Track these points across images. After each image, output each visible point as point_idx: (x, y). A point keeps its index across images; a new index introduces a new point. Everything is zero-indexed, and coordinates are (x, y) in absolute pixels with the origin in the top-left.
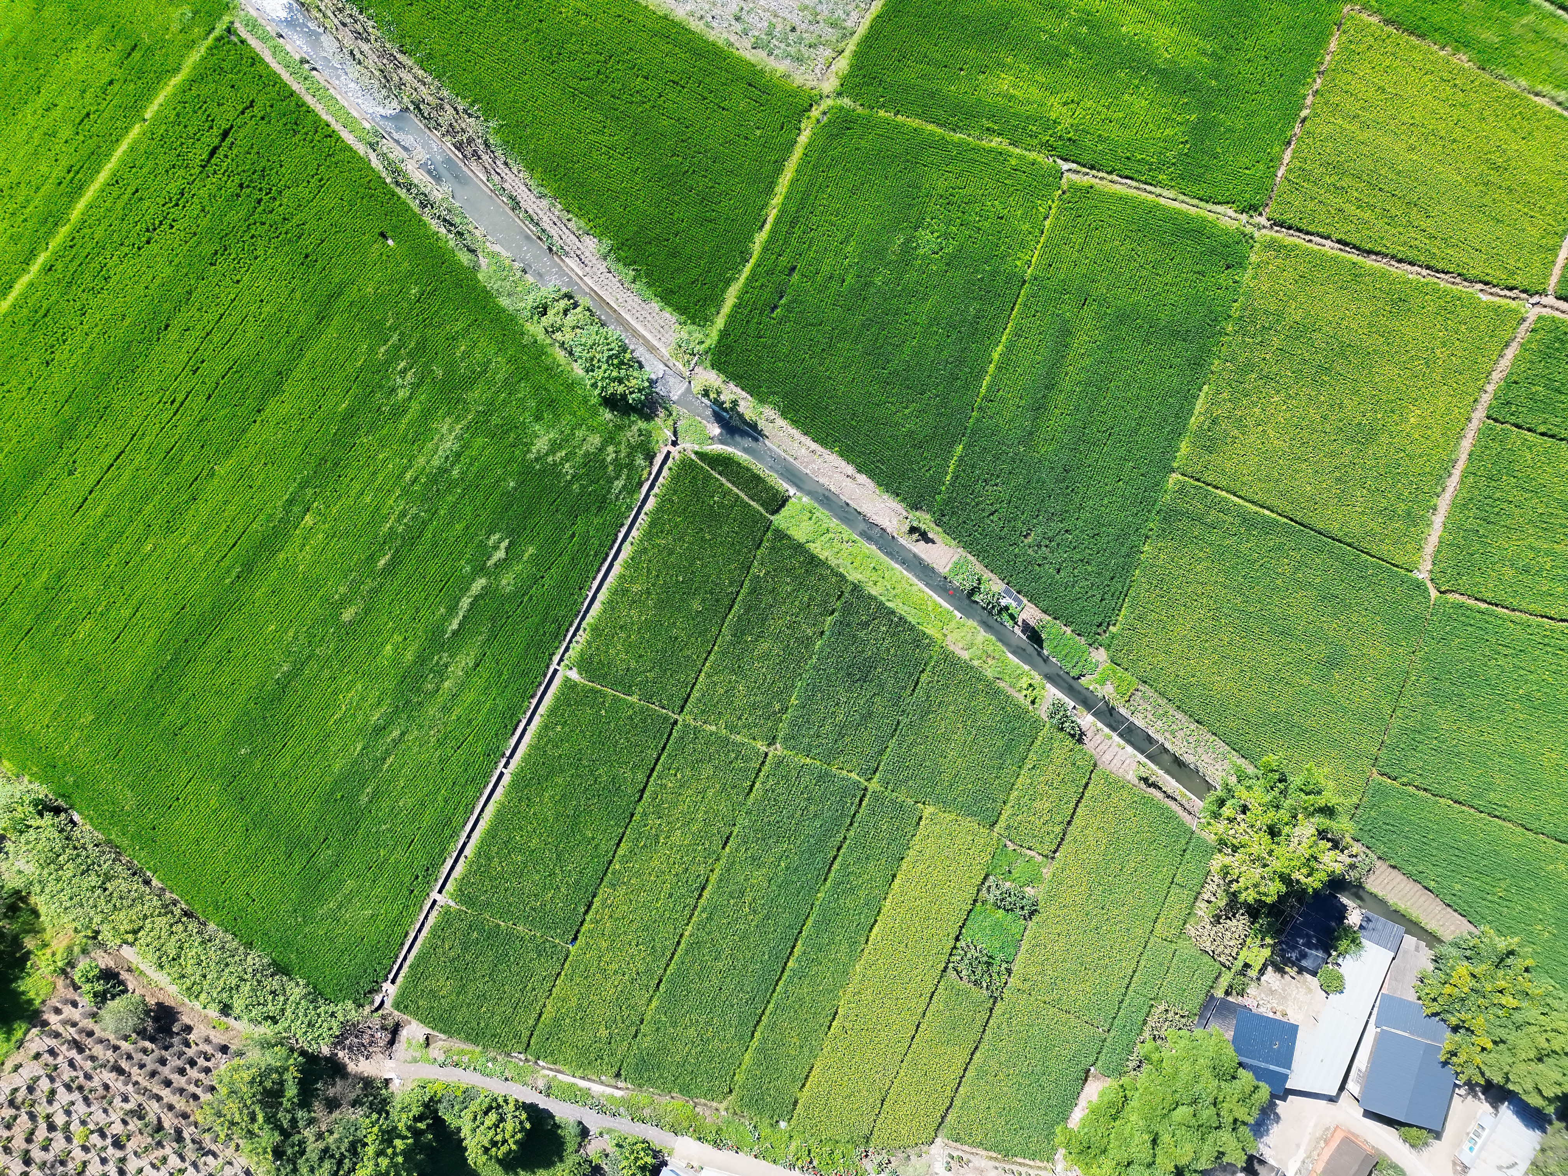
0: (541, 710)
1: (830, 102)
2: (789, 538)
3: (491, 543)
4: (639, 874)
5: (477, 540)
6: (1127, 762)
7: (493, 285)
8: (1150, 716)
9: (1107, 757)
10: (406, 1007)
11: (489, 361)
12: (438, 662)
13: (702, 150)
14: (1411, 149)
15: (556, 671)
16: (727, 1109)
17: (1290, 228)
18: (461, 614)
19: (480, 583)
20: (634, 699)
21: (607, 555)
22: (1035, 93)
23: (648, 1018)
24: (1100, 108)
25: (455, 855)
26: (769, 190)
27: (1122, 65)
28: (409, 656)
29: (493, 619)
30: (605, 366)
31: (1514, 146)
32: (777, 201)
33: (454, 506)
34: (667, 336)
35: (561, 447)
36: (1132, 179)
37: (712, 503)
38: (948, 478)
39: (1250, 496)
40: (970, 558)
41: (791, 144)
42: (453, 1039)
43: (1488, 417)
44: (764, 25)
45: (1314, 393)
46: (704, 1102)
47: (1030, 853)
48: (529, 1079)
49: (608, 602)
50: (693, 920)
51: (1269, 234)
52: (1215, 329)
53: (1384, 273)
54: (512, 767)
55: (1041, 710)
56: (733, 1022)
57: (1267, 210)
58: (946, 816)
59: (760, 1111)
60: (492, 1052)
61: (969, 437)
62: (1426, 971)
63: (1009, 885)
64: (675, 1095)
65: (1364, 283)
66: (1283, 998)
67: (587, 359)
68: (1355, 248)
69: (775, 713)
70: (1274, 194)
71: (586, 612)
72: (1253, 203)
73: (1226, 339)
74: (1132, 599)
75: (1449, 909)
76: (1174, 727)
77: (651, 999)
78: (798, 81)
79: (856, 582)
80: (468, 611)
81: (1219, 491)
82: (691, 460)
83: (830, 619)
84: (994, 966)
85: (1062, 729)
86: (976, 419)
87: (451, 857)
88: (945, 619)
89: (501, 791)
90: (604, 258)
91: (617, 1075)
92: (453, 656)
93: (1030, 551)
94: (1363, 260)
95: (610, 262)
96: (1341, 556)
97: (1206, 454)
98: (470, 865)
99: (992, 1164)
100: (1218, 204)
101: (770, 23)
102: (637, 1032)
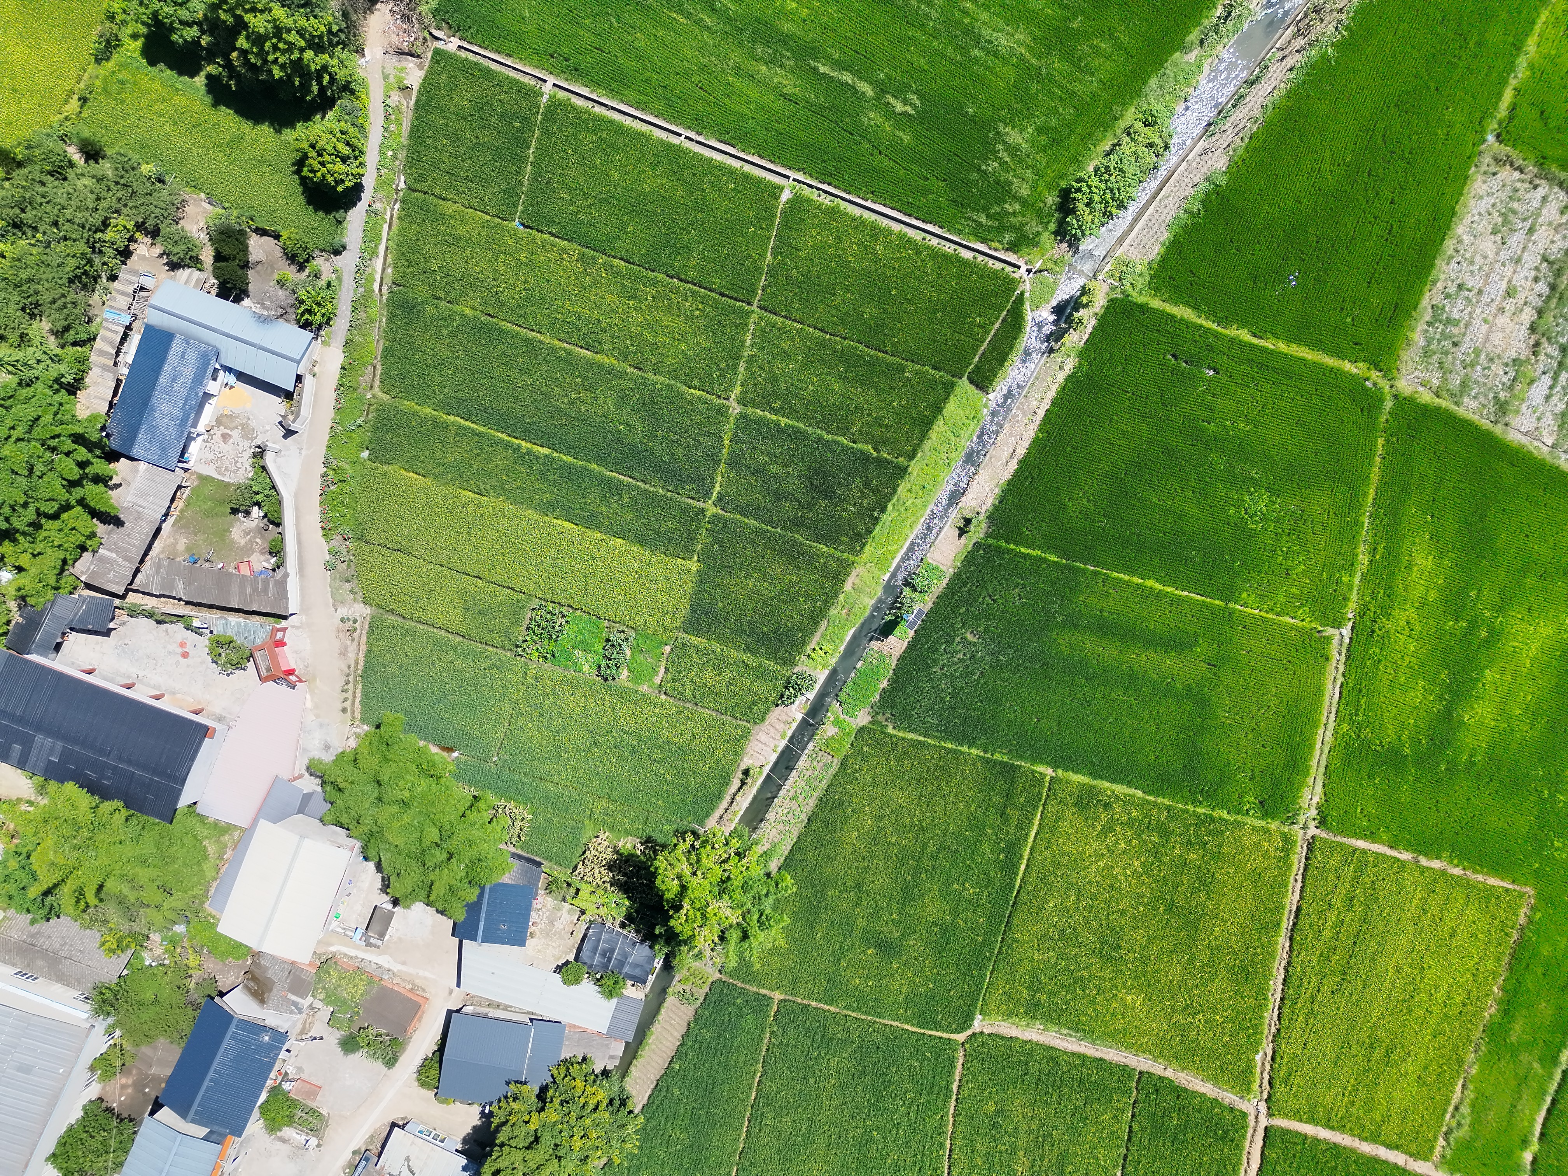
0: (747, 168)
1: (1387, 389)
2: (947, 398)
3: (910, 96)
4: (595, 283)
5: (911, 82)
6: (761, 757)
7: (1169, 69)
8: (809, 773)
9: (763, 737)
10: (437, 62)
11: (1092, 74)
12: (783, 56)
14: (1398, 970)
16: (374, 396)
17: (1307, 859)
18: (835, 74)
19: (868, 90)
20: (769, 258)
21: (910, 215)
22: (1417, 592)
23: (455, 308)
24: (1407, 659)
25: (594, 96)
26: (1290, 339)
27: (1453, 675)
28: (787, 27)
29: (833, 107)
30: (1103, 186)
31: (1411, 1068)
32: (1282, 347)
33: (944, 56)
34: (1136, 253)
35: (1013, 156)
36: (1340, 698)
37: (974, 315)
38: (1023, 550)
39: (1038, 848)
40: (945, 582)
41: (1340, 355)
42: (411, 114)
43: (1141, 1073)
44: (1456, 315)
45: (1146, 900)
46: (378, 372)
47: (662, 670)
48: (380, 195)
49: (862, 222)
50: (556, 342)
51: (1299, 839)
52: (1198, 796)
53: (1272, 956)
54: (687, 144)
55: (803, 666)
56: (460, 394)
57: (1322, 834)
58: (688, 584)
59: (376, 429)
60: (402, 155)
61: (1066, 565)
62: (593, 1064)
63: (628, 652)
64: (381, 343)
65: (1259, 939)
66: (547, 934)
67: (1107, 168)
68: (1295, 924)
69: (769, 403)
70: (1339, 839)
71: (850, 201)
72: (1329, 818)
73: (1191, 808)
74: (922, 743)
75: (652, 1086)
76: (800, 798)
77: (473, 308)
78: (1405, 355)
79: (909, 470)
80: (839, 81)
81: (1039, 816)
82: (1015, 290)
83: (868, 448)
84: (548, 647)
85: (786, 688)
86: (1084, 571)
87: (591, 93)
88: (881, 563)
89: (663, 135)
90: (1208, 179)
91: (394, 283)
92: (792, 71)
93: (958, 639)
94: (1283, 934)
95: (1203, 185)
96: (988, 944)
97: (1074, 799)
98: (586, 112)
99: (352, 663)
100: (1324, 786)
101: (1459, 321)
102: (439, 298)
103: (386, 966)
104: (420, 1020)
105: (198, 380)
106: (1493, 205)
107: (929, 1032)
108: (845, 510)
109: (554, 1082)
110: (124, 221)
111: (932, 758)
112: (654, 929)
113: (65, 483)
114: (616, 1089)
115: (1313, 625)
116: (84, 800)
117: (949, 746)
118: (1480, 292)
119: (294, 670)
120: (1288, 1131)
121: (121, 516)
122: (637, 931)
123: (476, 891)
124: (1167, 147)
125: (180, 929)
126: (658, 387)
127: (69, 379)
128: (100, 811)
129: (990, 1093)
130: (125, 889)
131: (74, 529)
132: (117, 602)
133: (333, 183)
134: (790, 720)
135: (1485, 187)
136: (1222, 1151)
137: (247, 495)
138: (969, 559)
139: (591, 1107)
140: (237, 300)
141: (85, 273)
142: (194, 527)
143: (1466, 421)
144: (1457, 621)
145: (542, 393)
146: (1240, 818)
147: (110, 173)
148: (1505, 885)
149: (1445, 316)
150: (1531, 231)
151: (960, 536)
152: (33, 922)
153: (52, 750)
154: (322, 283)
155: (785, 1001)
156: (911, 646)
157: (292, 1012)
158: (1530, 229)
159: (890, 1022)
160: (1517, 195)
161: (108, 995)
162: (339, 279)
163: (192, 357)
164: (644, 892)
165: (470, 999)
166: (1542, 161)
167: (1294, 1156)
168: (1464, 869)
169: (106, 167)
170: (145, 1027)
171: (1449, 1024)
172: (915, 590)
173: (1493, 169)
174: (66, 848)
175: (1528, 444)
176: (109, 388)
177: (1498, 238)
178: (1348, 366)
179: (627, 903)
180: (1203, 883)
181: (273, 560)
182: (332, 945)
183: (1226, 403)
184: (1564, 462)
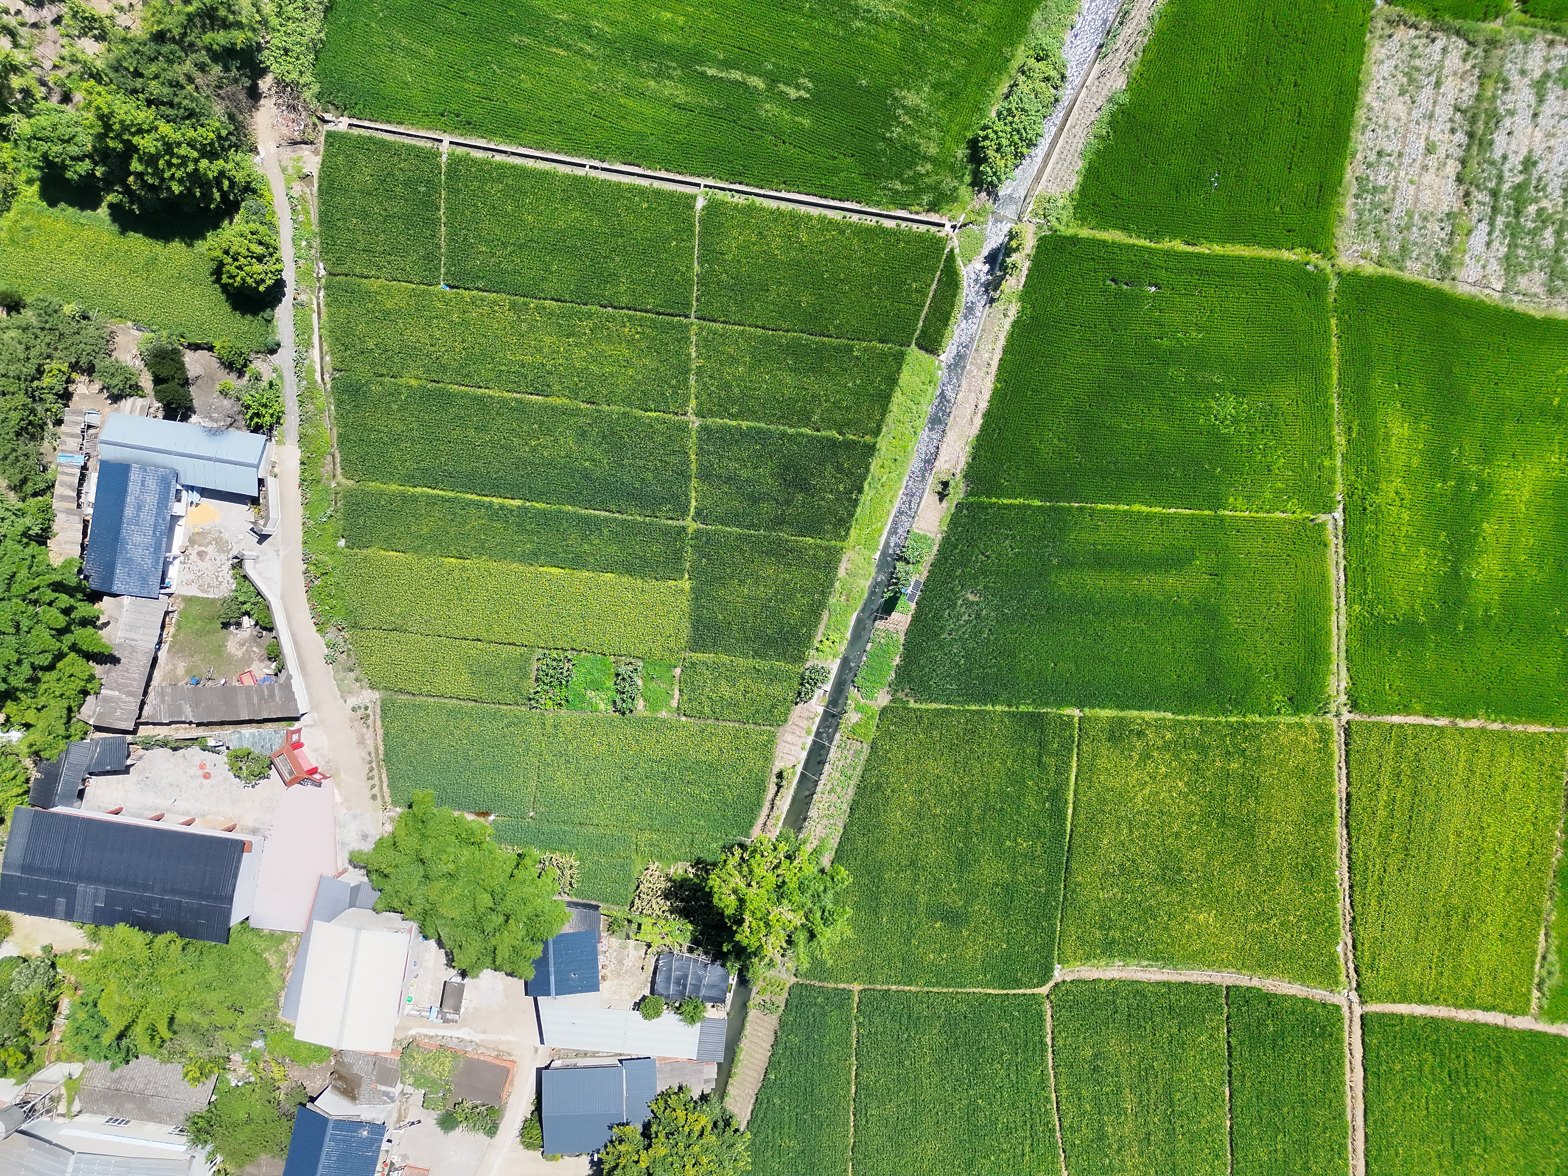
0: (657, 184)
1: (1329, 269)
2: (900, 368)
3: (801, 80)
4: (532, 328)
5: (799, 66)
6: (791, 758)
8: (841, 764)
9: (789, 738)
10: (332, 145)
11: (976, 22)
12: (668, 67)
14: (1459, 834)
16: (338, 484)
17: (1346, 745)
18: (723, 75)
19: (759, 83)
20: (696, 268)
21: (826, 197)
22: (1399, 462)
23: (399, 381)
24: (1404, 529)
25: (492, 146)
26: (1224, 239)
27: (1452, 535)
28: (666, 38)
29: (729, 107)
30: (1008, 129)
31: (1491, 928)
32: (1217, 249)
33: (826, 34)
34: (1055, 187)
35: (914, 118)
36: (1346, 581)
37: (909, 282)
38: (1005, 501)
39: (1080, 791)
40: (935, 548)
41: (1276, 245)
42: (316, 200)
43: (1227, 987)
44: (1381, 182)
45: (1197, 818)
46: (338, 460)
47: (677, 693)
48: (303, 286)
49: (780, 213)
50: (506, 394)
51: (1335, 727)
52: (1227, 705)
53: (1332, 847)
54: (593, 173)
55: (813, 660)
56: (422, 464)
57: (1355, 717)
58: (685, 603)
59: (347, 516)
60: (316, 242)
61: (1050, 507)
62: (690, 1091)
63: (640, 682)
64: (335, 430)
65: (1316, 831)
66: (619, 974)
67: (1009, 110)
68: (1348, 811)
69: (726, 410)
70: (1374, 719)
71: (764, 196)
72: (1360, 701)
73: (1222, 719)
74: (946, 711)
75: (753, 1101)
76: (838, 789)
77: (417, 378)
78: (1339, 232)
79: (878, 447)
80: (729, 80)
81: (1075, 758)
82: (944, 249)
83: (833, 434)
84: (559, 694)
85: (802, 684)
86: (1069, 509)
87: (488, 142)
88: (869, 544)
89: (567, 169)
90: (1110, 100)
91: (335, 369)
92: (681, 80)
93: (960, 602)
94: (1339, 823)
95: (1107, 107)
96: (1051, 893)
97: (1106, 735)
98: (487, 162)
99: (372, 750)
100: (1348, 670)
101: (1386, 187)
102: (382, 375)
103: (467, 1038)
104: (512, 1084)
105: (163, 503)
106: (1396, 67)
107: (1012, 992)
108: (823, 499)
109: (656, 1117)
110: (57, 365)
111: (959, 723)
112: (721, 946)
113: (54, 632)
114: (717, 1111)
115: (1305, 515)
116: (137, 938)
117: (973, 708)
118: (1400, 155)
119: (316, 768)
120: (1384, 1015)
121: (116, 653)
122: (706, 953)
123: (540, 947)
124: (1063, 77)
125: (258, 1044)
126: (615, 416)
127: (36, 530)
128: (155, 945)
129: (1084, 1038)
130: (196, 1017)
131: (71, 676)
132: (129, 738)
133: (254, 285)
134: (812, 715)
135: (1383, 51)
136: (1323, 1047)
137: (234, 607)
138: (955, 521)
139: (696, 1134)
140: (185, 418)
141: (31, 423)
142: (190, 649)
143: (1413, 284)
144: (1445, 481)
145: (502, 447)
146: (1272, 718)
147: (34, 321)
148: (1546, 730)
149: (1371, 185)
150: (1438, 84)
151: (941, 500)
152: (113, 1067)
153: (96, 895)
154: (265, 384)
155: (865, 990)
156: (916, 619)
157: (385, 1103)
158: (1437, 82)
159: (972, 990)
160: (1416, 52)
161: (202, 1123)
162: (280, 377)
163: (152, 484)
164: (705, 913)
165: (557, 1053)
166: (1434, 15)
167: (1395, 1037)
168: (1503, 723)
169: (28, 316)
170: (244, 1146)
171: (1519, 877)
172: (908, 563)
173: (1387, 32)
174: (130, 988)
175: (1478, 293)
176: (77, 530)
177: (1407, 97)
178: (1286, 255)
179: (690, 927)
180: (1250, 790)
181: (274, 665)
182: (411, 1029)
183: (1173, 317)
184: (1517, 304)
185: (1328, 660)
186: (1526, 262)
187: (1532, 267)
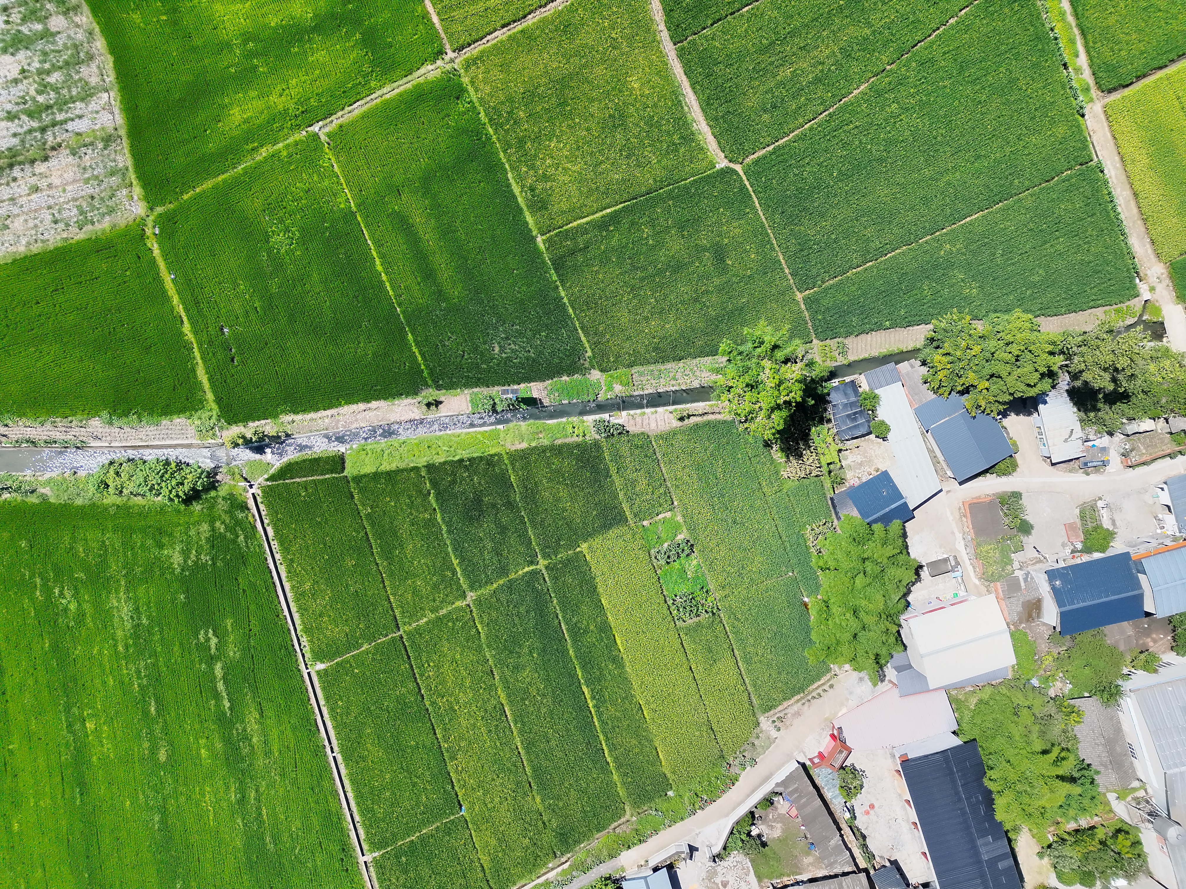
0: (322, 702)
1: (152, 218)
2: (365, 475)
3: (202, 640)
4: (461, 738)
5: (193, 646)
6: (666, 417)
7: (64, 498)
8: (653, 382)
9: (653, 425)
11: (103, 542)
12: (238, 734)
13: (106, 312)
15: (309, 674)
16: (632, 816)
17: (470, 45)
18: (224, 694)
19: (218, 667)
20: (365, 647)
21: (274, 583)
22: (259, 104)
23: (542, 809)
24: (303, 79)
25: (352, 826)
26: (167, 299)
27: (291, 44)
28: (219, 746)
29: (245, 679)
30: (163, 484)
32: (176, 300)
33: (162, 638)
34: (189, 432)
35: (189, 550)
36: (358, 101)
37: (302, 499)
38: (420, 359)
39: (591, 211)
40: (476, 390)
41: (153, 262)
43: (675, 45)
44: (75, 211)
45: (570, 122)
46: (616, 824)
47: (661, 516)
49: (300, 609)
50: (515, 733)
51: (461, 59)
52: (484, 139)
53: (544, 21)
54: (336, 749)
55: (593, 435)
56: (590, 766)
57: (448, 48)
58: (597, 541)
59: (651, 799)
61: (409, 326)
62: (923, 375)
63: (666, 545)
64: (597, 836)
65: (539, 36)
66: (870, 461)
67: (151, 490)
68: (514, 22)
69: (452, 579)
70: (443, 35)
71: (294, 625)
72: (435, 51)
73: (494, 139)
74: (582, 328)
75: (911, 328)
76: (671, 375)
77: (534, 798)
78: (122, 223)
79: (425, 464)
80: (227, 689)
81: (571, 225)
82: (269, 486)
83: (432, 498)
84: (700, 596)
85: (613, 435)
86: (403, 312)
87: (350, 830)
88: (495, 436)
89: (342, 768)
90: (111, 423)
91: (556, 857)
92: (243, 722)
93: (504, 355)
94: (526, 24)
95: (116, 423)
96: (670, 195)
97: (544, 212)
98: (364, 824)
99: (800, 704)
100: (418, 69)
101: (77, 207)
102: (544, 823)
103: (962, 542)
104: (979, 498)
107: (750, 189)
108: (480, 483)
109: (952, 390)
111: (586, 316)
112: (814, 404)
114: (927, 350)
115: (327, 151)
116: (1000, 803)
117: (571, 311)
118: (50, 207)
119: (830, 736)
122: (825, 410)
123: (875, 527)
124: (111, 463)
125: (1035, 682)
126: (494, 652)
128: (999, 789)
129: (757, 124)
130: (1034, 736)
132: (872, 872)
134: (630, 417)
137: (749, 846)
138: (451, 386)
139: (949, 358)
142: (792, 860)
143: (133, 155)
144: (256, 67)
145: (552, 718)
146: (477, 104)
149: (80, 218)
151: (441, 403)
152: (1097, 773)
153: (987, 844)
155: (798, 289)
156: (529, 379)
157: (1032, 578)
159: (763, 217)
161: (1106, 695)
164: (799, 424)
165: (943, 478)
170: (1107, 659)
172: (495, 403)
174: (1036, 791)
175: (117, 107)
177: (8, 222)
178: (157, 252)
179: (813, 429)
180: (533, 95)
181: (776, 799)
182: (975, 584)
183: (237, 307)
184: (111, 77)
185: (418, 86)
186: (79, 85)
187: (80, 79)
